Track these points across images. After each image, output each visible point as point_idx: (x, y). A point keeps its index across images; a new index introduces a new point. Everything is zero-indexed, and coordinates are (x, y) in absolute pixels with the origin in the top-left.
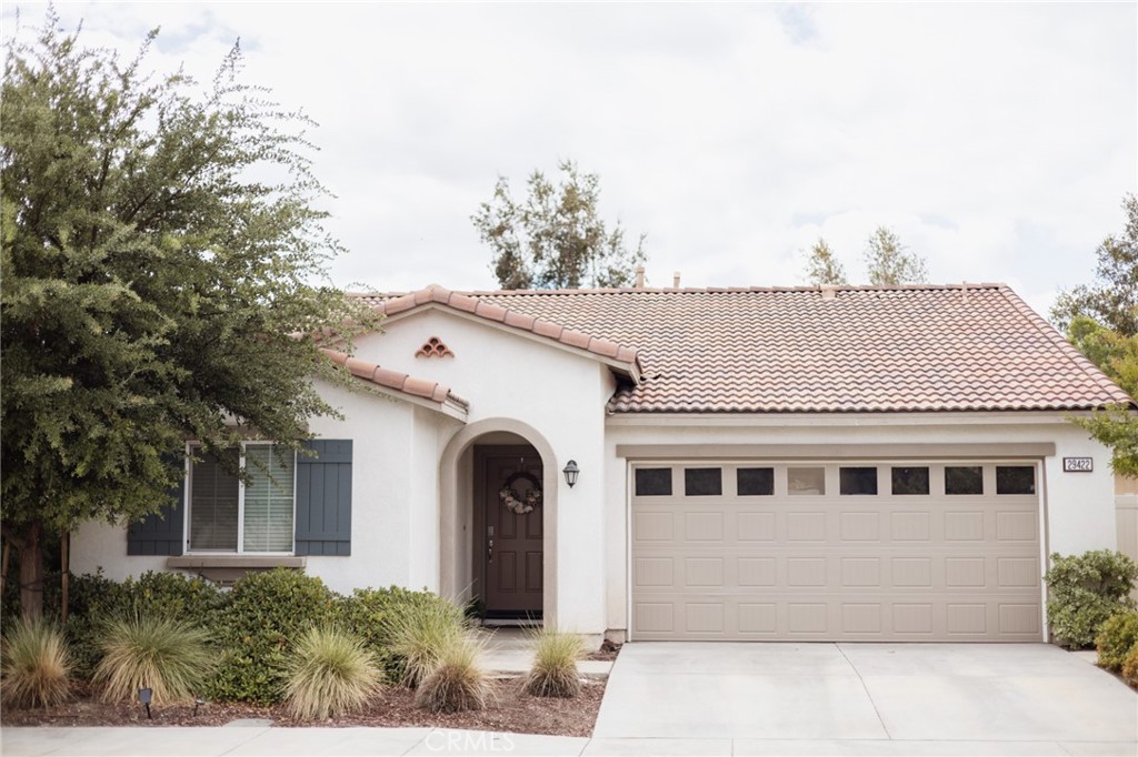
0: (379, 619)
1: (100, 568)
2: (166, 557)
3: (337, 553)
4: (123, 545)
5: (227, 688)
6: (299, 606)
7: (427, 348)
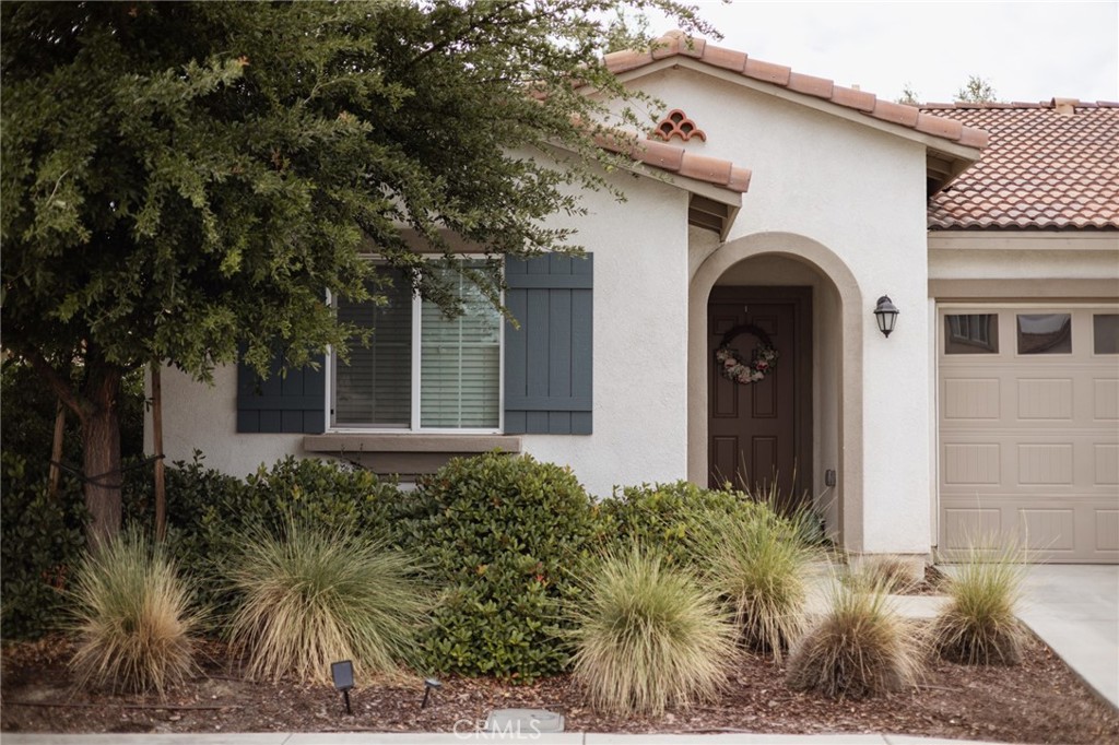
0: (682, 535)
1: (199, 452)
2: (300, 437)
3: (571, 431)
4: (228, 417)
5: (462, 655)
6: (556, 515)
7: (666, 127)
